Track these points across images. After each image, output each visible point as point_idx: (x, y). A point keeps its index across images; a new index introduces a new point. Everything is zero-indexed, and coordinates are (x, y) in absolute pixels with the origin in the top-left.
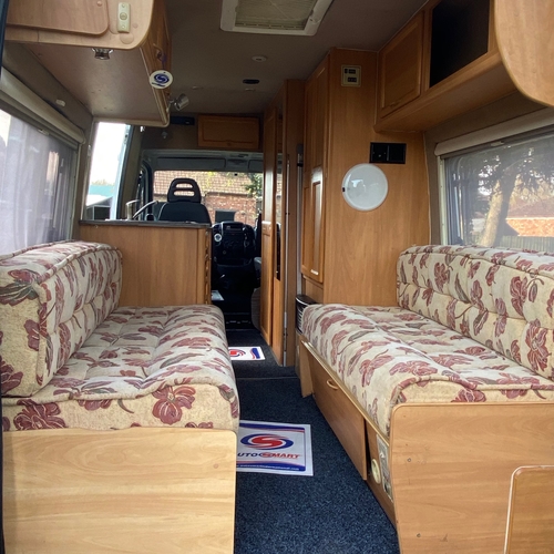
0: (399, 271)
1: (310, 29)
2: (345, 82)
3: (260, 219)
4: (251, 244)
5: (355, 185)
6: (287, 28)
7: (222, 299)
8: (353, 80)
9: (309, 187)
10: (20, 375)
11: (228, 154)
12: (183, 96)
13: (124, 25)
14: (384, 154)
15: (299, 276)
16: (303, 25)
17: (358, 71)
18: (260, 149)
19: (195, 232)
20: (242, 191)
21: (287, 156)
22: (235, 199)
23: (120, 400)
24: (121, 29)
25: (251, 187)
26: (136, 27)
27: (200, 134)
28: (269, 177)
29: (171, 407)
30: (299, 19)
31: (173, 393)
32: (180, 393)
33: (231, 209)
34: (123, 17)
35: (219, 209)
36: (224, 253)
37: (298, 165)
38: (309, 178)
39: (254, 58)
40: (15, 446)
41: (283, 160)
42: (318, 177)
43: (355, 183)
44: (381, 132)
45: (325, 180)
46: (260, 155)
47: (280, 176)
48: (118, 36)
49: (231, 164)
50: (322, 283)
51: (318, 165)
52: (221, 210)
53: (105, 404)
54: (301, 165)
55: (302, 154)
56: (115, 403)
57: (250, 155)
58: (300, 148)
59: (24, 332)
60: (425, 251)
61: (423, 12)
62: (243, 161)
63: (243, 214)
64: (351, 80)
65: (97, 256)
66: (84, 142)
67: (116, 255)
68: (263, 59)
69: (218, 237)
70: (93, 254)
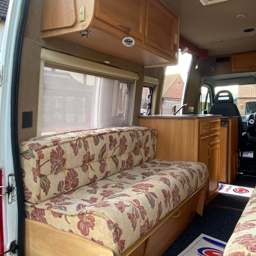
7: (252, 157)
10: (31, 193)
13: (82, 17)
19: (193, 121)
23: (66, 215)
24: (81, 20)
26: (88, 16)
29: (85, 226)
31: (86, 218)
32: (88, 219)
34: (81, 14)
39: (238, 16)
40: (29, 226)
48: (81, 24)
53: (60, 216)
56: (63, 216)
59: (32, 173)
65: (122, 134)
66: (138, 79)
67: (149, 133)
68: (244, 16)
69: (252, 121)
70: (117, 133)
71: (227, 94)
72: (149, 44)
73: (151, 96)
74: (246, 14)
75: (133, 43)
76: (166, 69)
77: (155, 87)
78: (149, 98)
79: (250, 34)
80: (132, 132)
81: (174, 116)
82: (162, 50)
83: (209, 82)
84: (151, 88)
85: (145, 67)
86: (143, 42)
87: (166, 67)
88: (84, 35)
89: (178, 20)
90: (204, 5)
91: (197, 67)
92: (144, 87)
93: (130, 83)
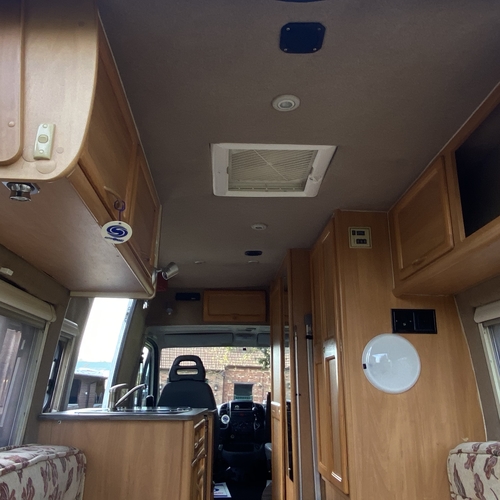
0: (451, 478)
1: (310, 190)
2: (354, 245)
3: (270, 398)
4: (262, 426)
5: (378, 360)
6: (285, 190)
7: (229, 496)
8: (363, 241)
9: (321, 363)
11: (234, 328)
12: (172, 264)
13: (43, 148)
14: (411, 322)
15: (317, 476)
16: (302, 186)
17: (367, 232)
18: (267, 322)
19: (180, 426)
20: (256, 364)
21: (295, 328)
22: (253, 371)
24: (38, 155)
25: (265, 360)
26: (61, 151)
27: (205, 309)
28: (277, 351)
30: (298, 181)
33: (249, 381)
34: (43, 139)
35: (237, 382)
36: (232, 437)
37: (307, 337)
38: (321, 351)
39: (254, 227)
41: (290, 333)
42: (331, 351)
43: (378, 358)
44: (402, 297)
45: (340, 354)
46: (267, 329)
47: (288, 350)
48: (34, 164)
49: (238, 339)
50: (348, 495)
51: (331, 337)
52: (240, 382)
54: (310, 337)
55: (311, 325)
57: (258, 329)
58: (309, 319)
60: (489, 451)
61: (443, 157)
62: (251, 335)
63: (260, 387)
64: (359, 241)
65: (26, 473)
66: (54, 320)
67: (72, 463)
68: (263, 228)
69: (225, 419)
70: (15, 474)
71: (193, 364)
73: (56, 363)
74: (267, 226)
76: (92, 301)
80: (44, 465)
81: (115, 413)
85: (72, 294)
87: (93, 297)
88: (20, 194)
90: (215, 194)
91: (145, 306)
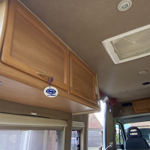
6: (147, 52)
27: (135, 108)
66: (66, 126)
68: (145, 72)
72: (75, 94)
73: (79, 138)
74: (146, 71)
75: (57, 94)
77: (82, 129)
78: (77, 140)
79: (146, 86)
82: (87, 99)
83: (119, 121)
84: (79, 131)
85: (72, 114)
86: (69, 93)
89: (96, 76)
90: (116, 64)
91: (110, 111)
92: (73, 130)
93: (59, 131)
